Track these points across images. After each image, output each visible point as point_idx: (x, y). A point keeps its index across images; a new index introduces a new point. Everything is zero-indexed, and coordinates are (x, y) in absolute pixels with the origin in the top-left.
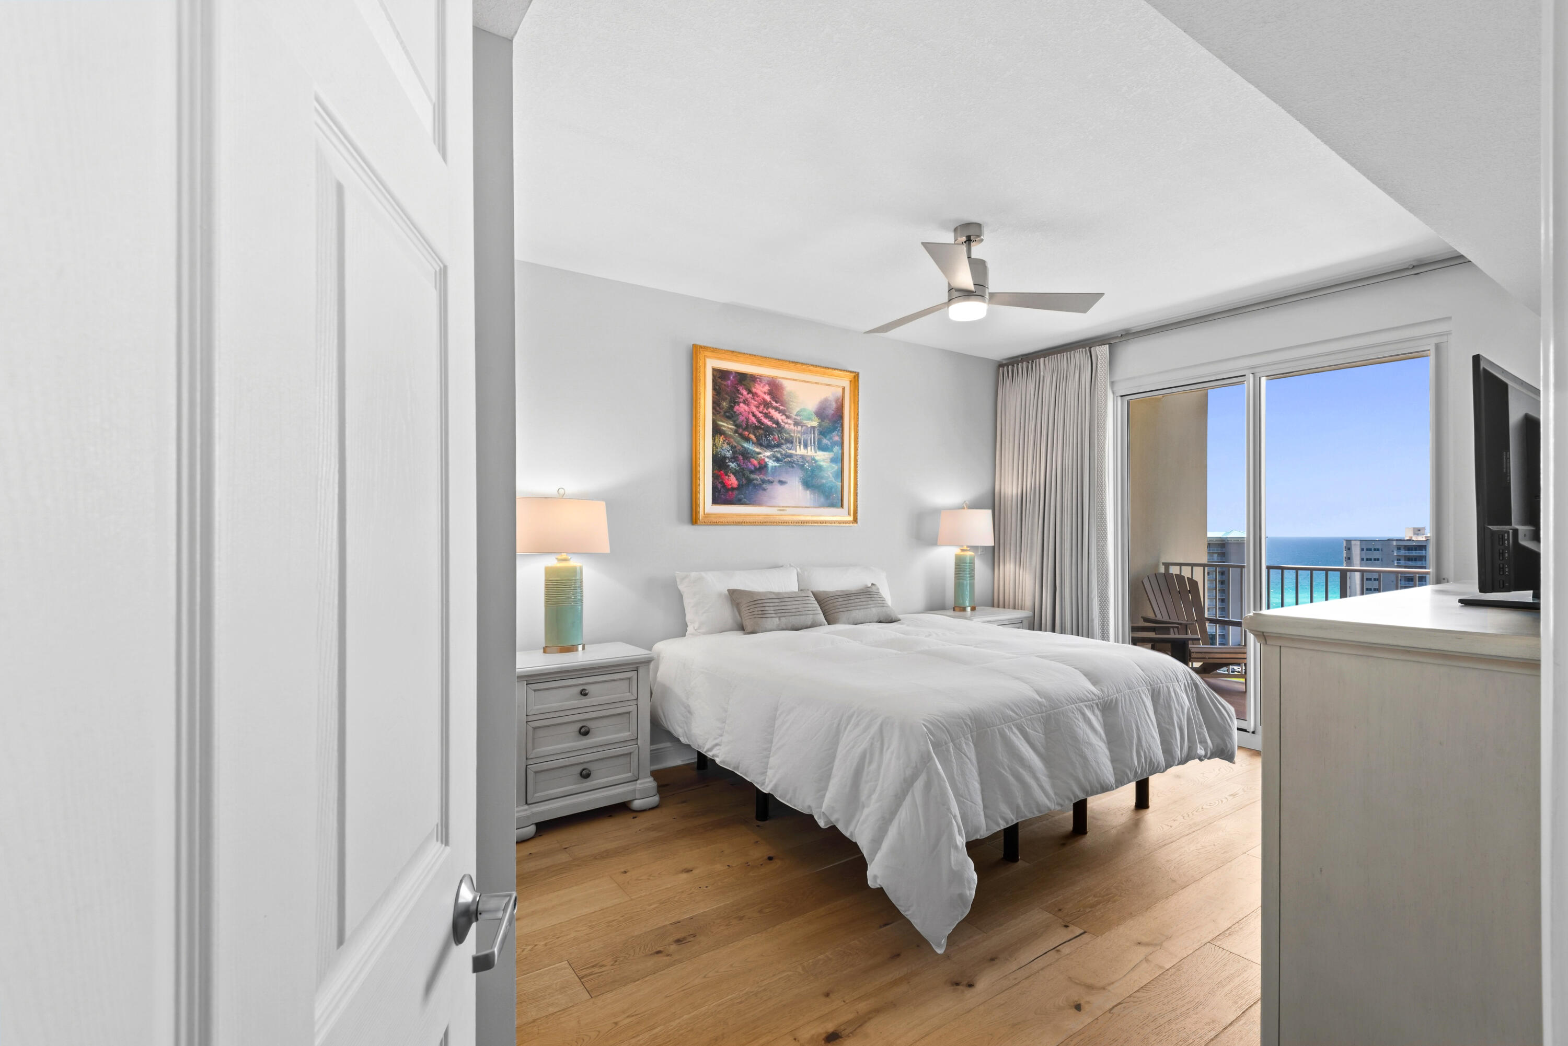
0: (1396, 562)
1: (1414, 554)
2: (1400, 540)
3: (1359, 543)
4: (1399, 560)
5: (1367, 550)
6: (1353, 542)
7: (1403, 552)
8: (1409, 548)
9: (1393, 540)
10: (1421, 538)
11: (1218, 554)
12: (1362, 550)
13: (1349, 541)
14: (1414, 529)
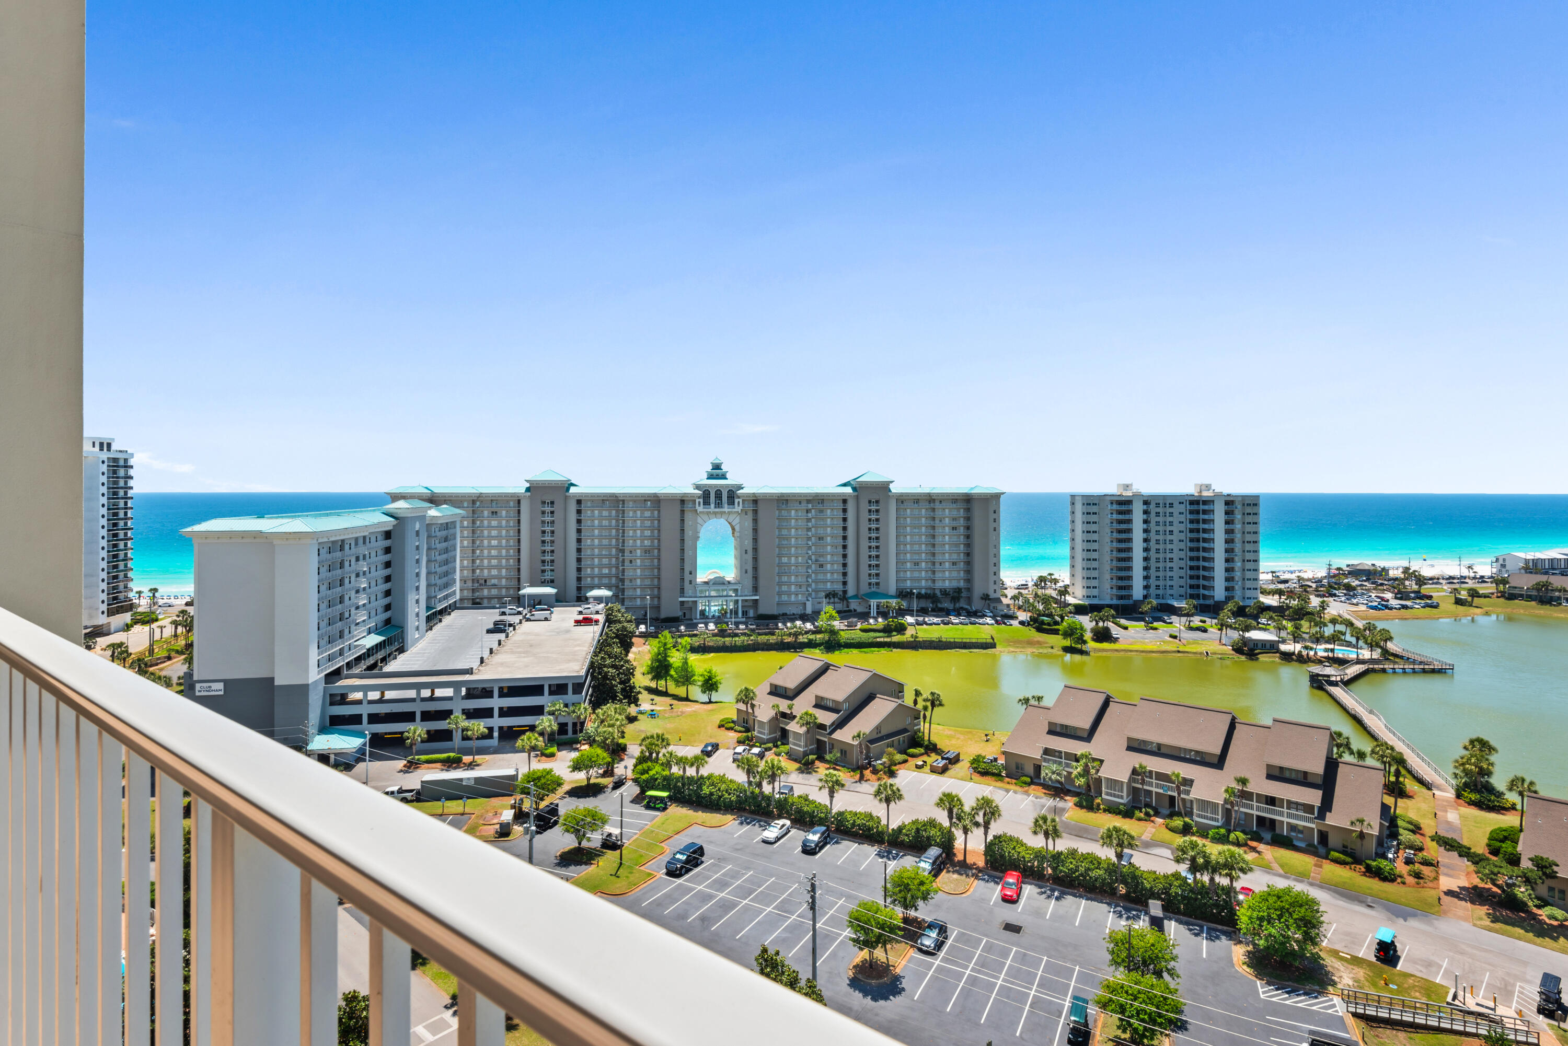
0: (1109, 516)
1: (1123, 508)
2: (1113, 495)
3: (1080, 498)
4: (1112, 514)
5: (1087, 504)
6: (1077, 498)
7: (1115, 507)
8: (1120, 503)
9: (1107, 495)
10: (1129, 494)
11: (965, 509)
12: (1084, 504)
13: (1073, 497)
14: (1124, 485)
